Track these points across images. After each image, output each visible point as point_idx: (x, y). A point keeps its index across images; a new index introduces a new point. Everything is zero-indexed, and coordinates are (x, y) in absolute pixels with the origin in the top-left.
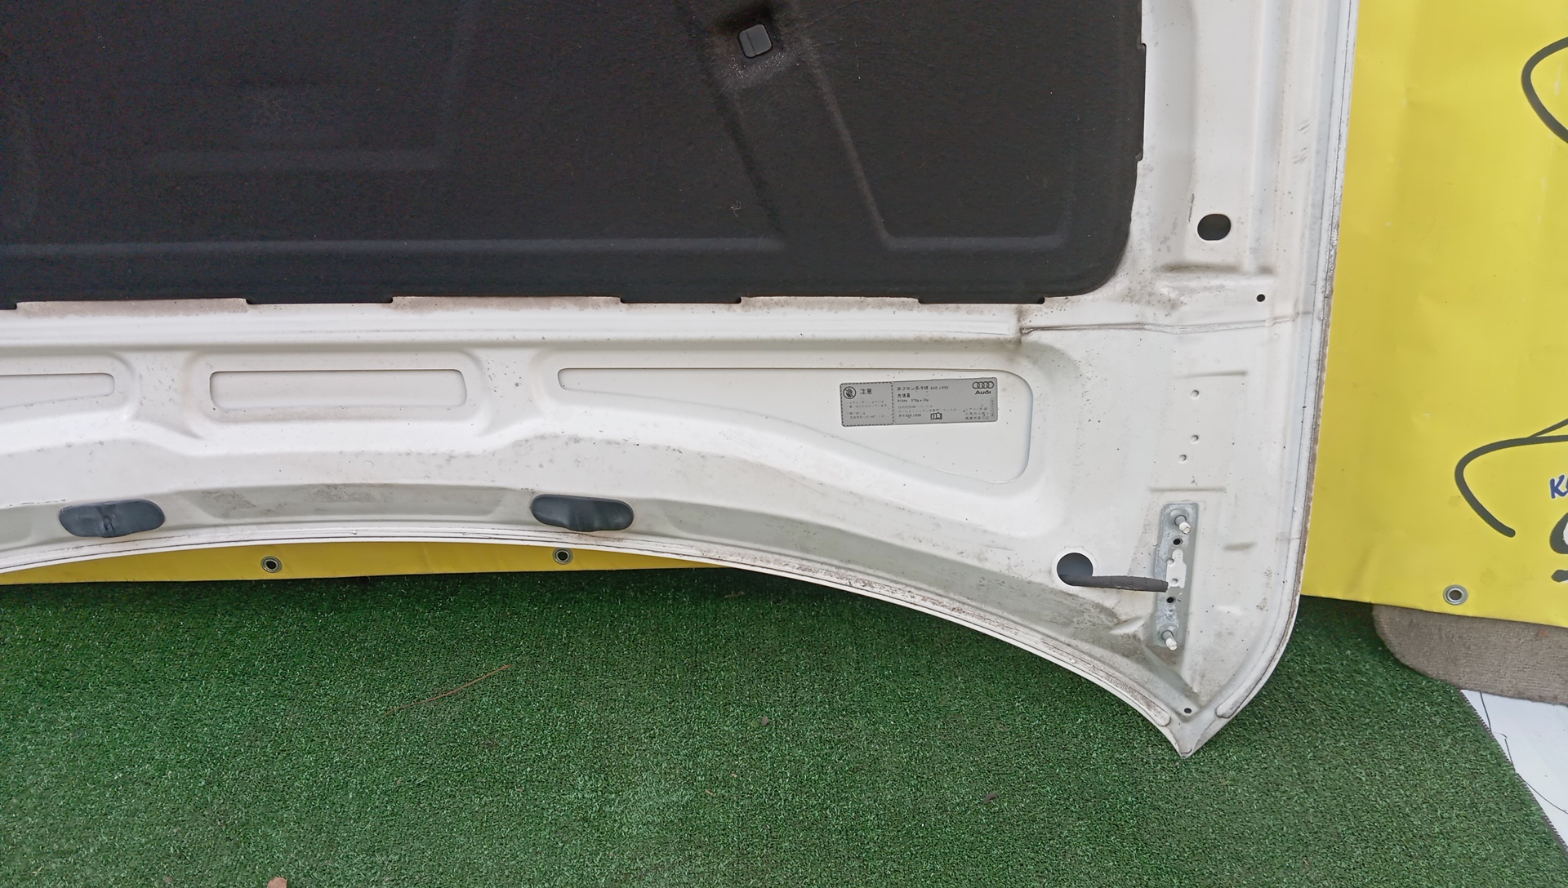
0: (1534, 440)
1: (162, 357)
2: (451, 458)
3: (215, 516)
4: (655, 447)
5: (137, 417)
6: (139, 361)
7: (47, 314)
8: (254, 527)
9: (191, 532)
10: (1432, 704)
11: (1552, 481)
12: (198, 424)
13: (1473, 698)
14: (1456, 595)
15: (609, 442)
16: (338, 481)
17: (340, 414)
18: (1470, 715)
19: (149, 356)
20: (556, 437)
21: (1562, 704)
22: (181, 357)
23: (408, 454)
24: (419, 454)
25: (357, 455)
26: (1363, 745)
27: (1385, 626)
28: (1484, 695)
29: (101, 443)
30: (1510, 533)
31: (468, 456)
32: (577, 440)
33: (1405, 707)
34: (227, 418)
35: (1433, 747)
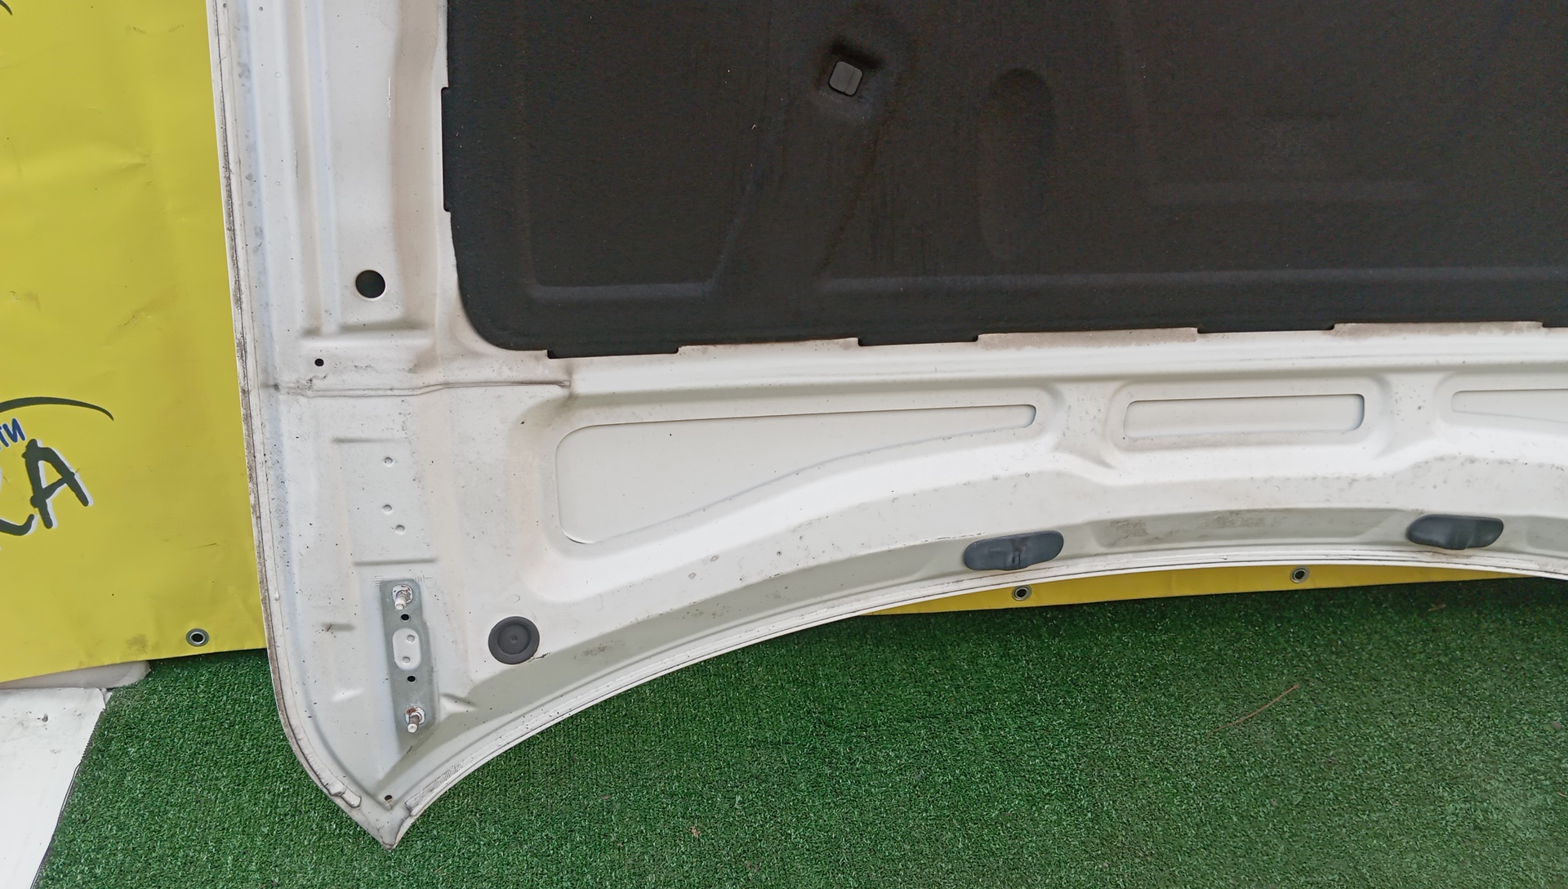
1: (1094, 388)
2: (1353, 481)
3: (1103, 545)
4: (1541, 466)
5: (1057, 448)
6: (1069, 392)
7: (1005, 345)
8: (1130, 555)
9: (1069, 562)
12: (1116, 457)
15: (1501, 462)
16: (1244, 507)
17: (1241, 441)
19: (1083, 386)
20: (1454, 458)
22: (1112, 386)
23: (1315, 478)
24: (1325, 478)
25: (1266, 481)
29: (1027, 475)
31: (1370, 479)
32: (1472, 461)
34: (1133, 446)
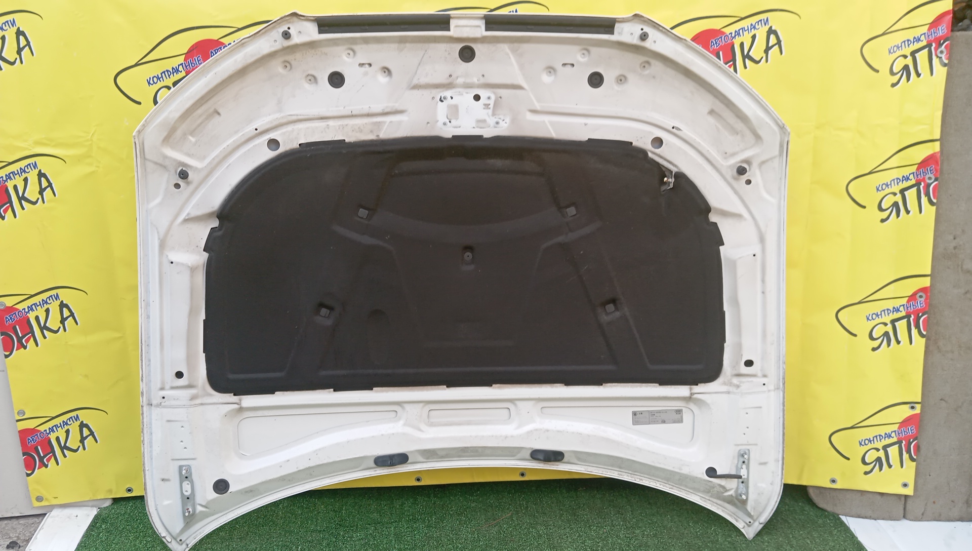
0: (852, 428)
1: (416, 405)
2: (506, 437)
3: (424, 458)
4: (573, 433)
5: (405, 425)
6: (407, 406)
7: (382, 391)
8: (435, 463)
9: (414, 465)
10: (829, 520)
11: (859, 441)
12: (423, 426)
13: (843, 518)
14: (833, 481)
15: (558, 431)
16: (469, 446)
17: (469, 423)
18: (842, 524)
19: (411, 405)
20: (541, 430)
21: (873, 519)
22: (421, 405)
23: (492, 436)
24: (496, 436)
25: (476, 437)
26: (808, 533)
27: (811, 492)
28: (847, 517)
29: (393, 434)
30: (848, 459)
31: (512, 436)
32: (548, 431)
33: (820, 521)
34: (432, 425)
35: (831, 533)
